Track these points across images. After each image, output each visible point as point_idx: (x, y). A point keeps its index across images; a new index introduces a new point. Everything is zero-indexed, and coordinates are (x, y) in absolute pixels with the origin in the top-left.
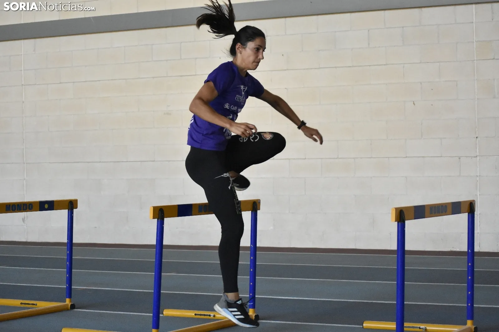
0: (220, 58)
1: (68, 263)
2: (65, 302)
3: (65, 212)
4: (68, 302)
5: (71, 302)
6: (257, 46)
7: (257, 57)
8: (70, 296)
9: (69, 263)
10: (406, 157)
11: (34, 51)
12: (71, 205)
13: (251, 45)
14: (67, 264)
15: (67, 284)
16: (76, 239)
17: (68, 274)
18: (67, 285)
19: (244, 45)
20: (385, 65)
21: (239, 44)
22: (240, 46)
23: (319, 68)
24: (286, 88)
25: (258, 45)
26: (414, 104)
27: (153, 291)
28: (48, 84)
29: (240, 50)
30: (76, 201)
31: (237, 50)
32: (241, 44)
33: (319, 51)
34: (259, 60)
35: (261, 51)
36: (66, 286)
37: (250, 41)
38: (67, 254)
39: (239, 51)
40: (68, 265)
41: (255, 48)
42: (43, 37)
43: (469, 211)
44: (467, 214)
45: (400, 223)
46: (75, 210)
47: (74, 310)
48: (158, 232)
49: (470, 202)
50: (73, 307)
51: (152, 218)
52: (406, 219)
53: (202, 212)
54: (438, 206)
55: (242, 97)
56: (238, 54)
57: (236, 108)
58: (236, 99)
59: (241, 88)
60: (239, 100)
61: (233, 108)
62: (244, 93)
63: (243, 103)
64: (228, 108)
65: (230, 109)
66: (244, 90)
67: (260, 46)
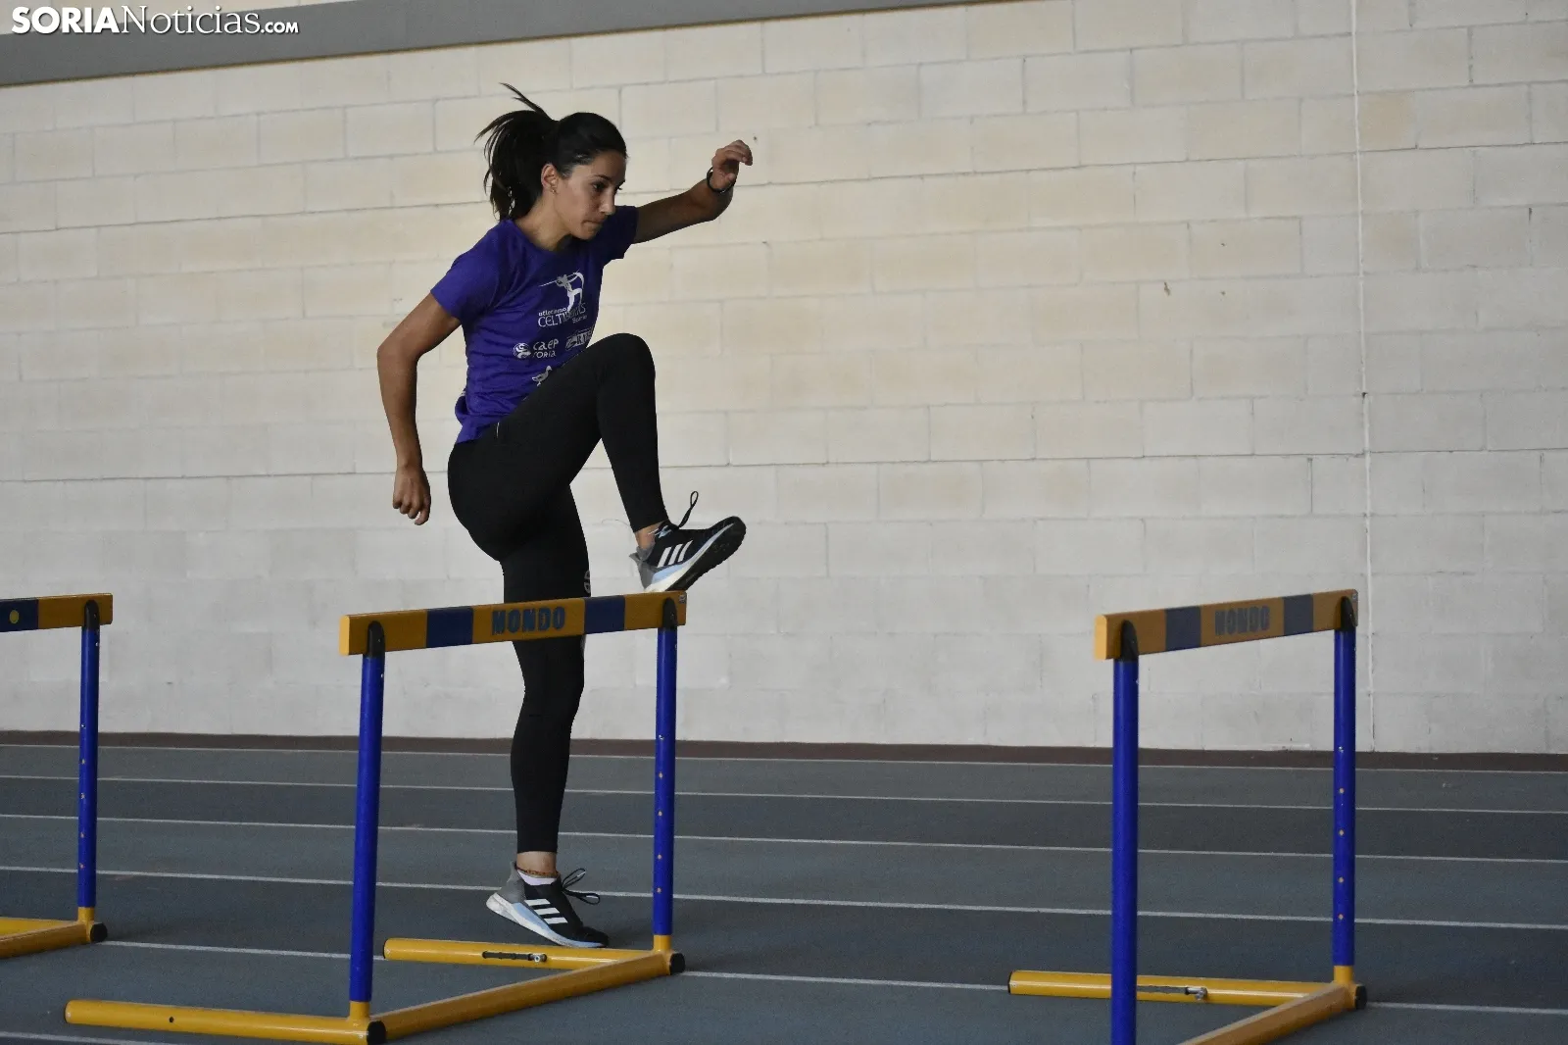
1: (83, 797)
3: (74, 636)
6: (599, 178)
7: (598, 205)
9: (86, 797)
10: (1143, 457)
12: (92, 614)
13: (582, 175)
14: (81, 800)
15: (80, 861)
16: (108, 722)
17: (84, 829)
18: (82, 866)
19: (563, 171)
20: (1075, 168)
21: (551, 167)
22: (550, 171)
23: (868, 180)
24: (765, 243)
25: (602, 176)
26: (1167, 289)
27: (352, 883)
28: (17, 233)
29: (553, 182)
30: (109, 599)
31: (542, 180)
32: (557, 166)
33: (869, 125)
34: (600, 218)
35: (609, 191)
36: (79, 867)
37: (579, 161)
39: (549, 185)
40: (84, 802)
41: (592, 184)
43: (1339, 626)
44: (1331, 633)
45: (1121, 664)
46: (103, 628)
47: (103, 944)
48: (367, 696)
49: (1340, 597)
50: (100, 933)
51: (347, 650)
52: (1140, 649)
53: (503, 631)
54: (1240, 610)
55: (569, 308)
56: (548, 194)
57: (556, 342)
58: (543, 322)
59: (561, 283)
60: (556, 320)
61: (543, 346)
62: (578, 291)
63: (577, 317)
64: (528, 353)
65: (533, 352)
66: (576, 284)
67: (605, 177)
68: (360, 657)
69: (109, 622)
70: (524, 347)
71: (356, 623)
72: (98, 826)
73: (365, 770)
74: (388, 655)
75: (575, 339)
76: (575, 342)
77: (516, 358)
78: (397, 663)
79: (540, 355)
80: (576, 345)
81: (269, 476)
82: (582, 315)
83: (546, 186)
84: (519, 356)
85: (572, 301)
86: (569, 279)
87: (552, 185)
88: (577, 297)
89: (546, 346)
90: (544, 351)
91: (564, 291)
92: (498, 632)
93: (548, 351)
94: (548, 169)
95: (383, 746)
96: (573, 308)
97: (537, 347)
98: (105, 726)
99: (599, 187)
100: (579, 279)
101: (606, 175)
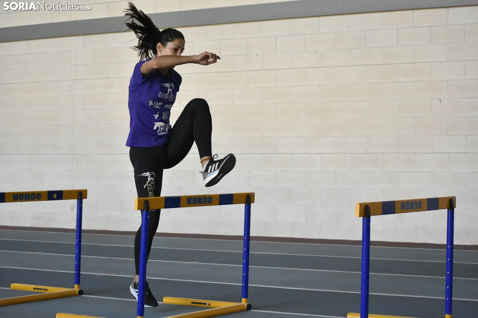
0: (257, 55)
1: (76, 251)
2: (74, 288)
3: (74, 202)
4: (76, 288)
5: (79, 287)
6: (176, 46)
8: (78, 282)
10: (432, 153)
11: (84, 47)
12: (81, 195)
19: (164, 45)
20: (413, 63)
23: (350, 66)
24: (319, 85)
25: (177, 46)
26: (440, 101)
28: (96, 79)
29: (161, 49)
30: (86, 191)
31: (157, 48)
32: (161, 43)
33: (351, 49)
35: (179, 51)
37: (170, 41)
39: (159, 50)
40: (77, 253)
41: (174, 48)
42: (99, 34)
43: (449, 207)
44: (446, 210)
45: (365, 218)
49: (449, 199)
52: (371, 214)
54: (411, 202)
55: (167, 94)
56: (159, 53)
57: (162, 104)
58: (160, 95)
59: (166, 85)
60: (163, 96)
62: (171, 90)
64: (152, 104)
65: (154, 104)
66: (171, 87)
67: (178, 46)
70: (152, 102)
75: (168, 106)
77: (148, 105)
79: (156, 107)
80: (167, 108)
82: (172, 99)
84: (150, 105)
85: (168, 92)
86: (170, 85)
87: (160, 50)
91: (167, 88)
93: (159, 106)
94: (159, 44)
97: (156, 103)
99: (176, 50)
100: (172, 86)
101: (179, 45)
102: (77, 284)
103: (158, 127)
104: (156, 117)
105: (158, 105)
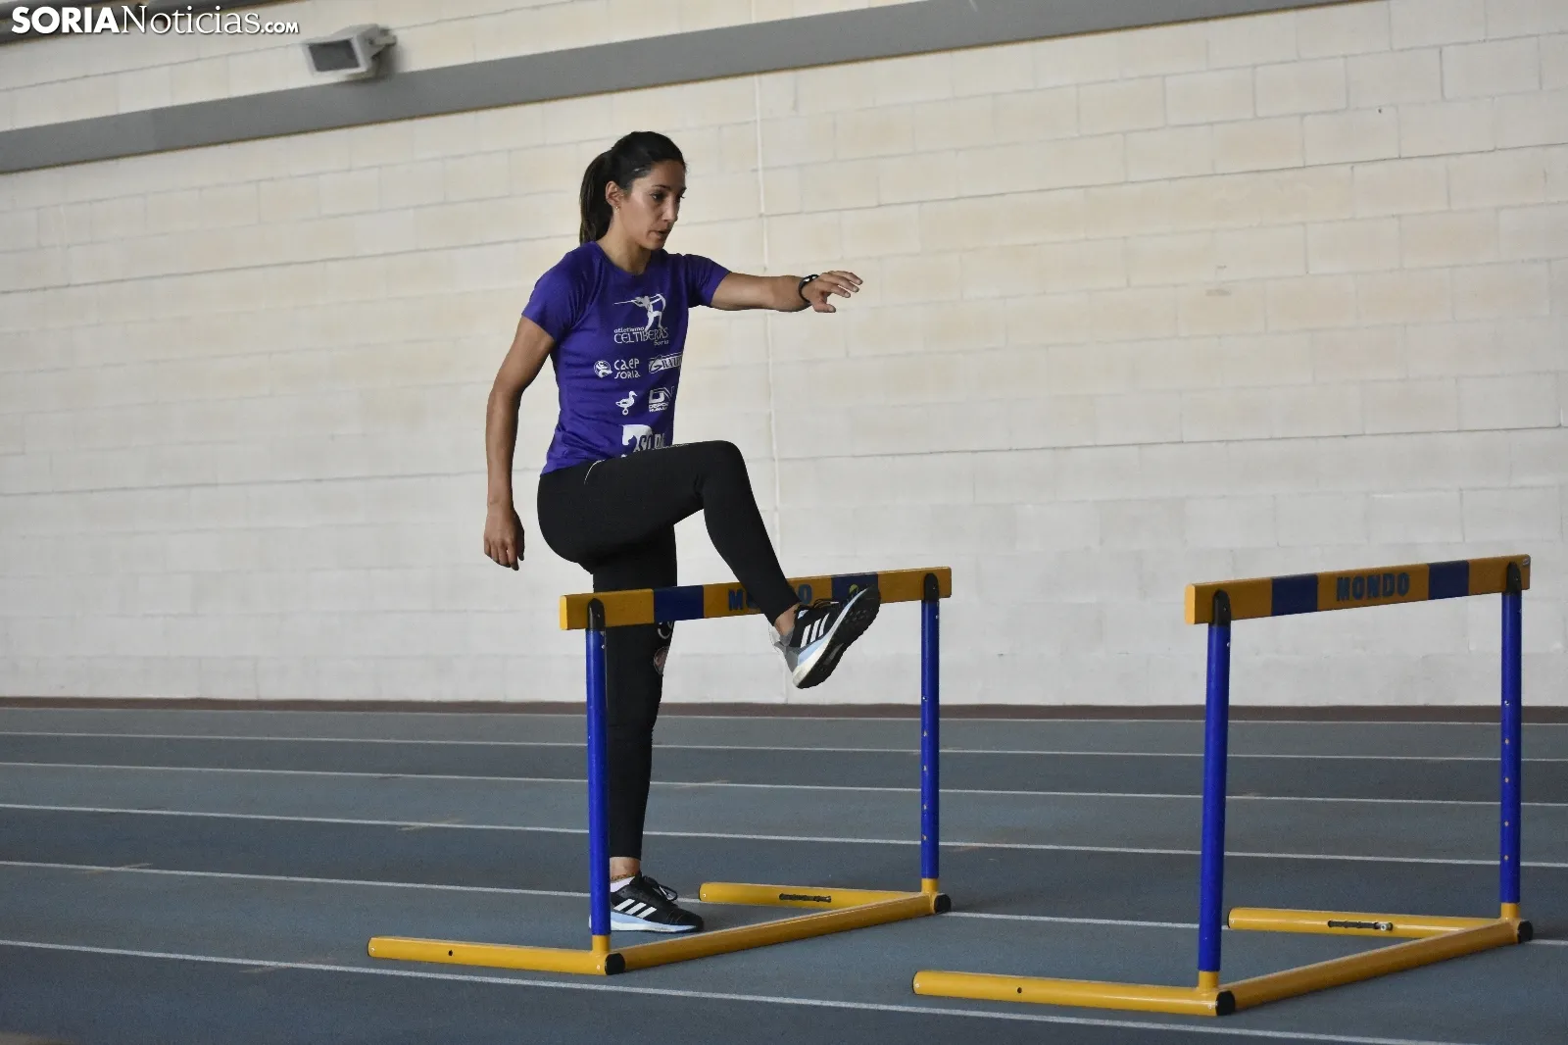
0: (1380, 111)
1: (925, 769)
2: (919, 890)
3: (913, 609)
4: (928, 890)
5: (936, 888)
6: (656, 188)
7: (659, 216)
8: (934, 873)
9: (929, 769)
12: (931, 587)
13: (643, 187)
14: (923, 772)
15: (923, 833)
16: (950, 694)
17: (927, 802)
18: (925, 838)
19: (625, 185)
21: (612, 184)
22: (614, 188)
25: (660, 186)
27: (1199, 853)
29: (617, 198)
30: (947, 572)
31: (607, 197)
32: (618, 183)
34: (665, 226)
35: (669, 200)
36: (922, 840)
37: (638, 174)
38: (923, 739)
39: (614, 202)
40: (927, 774)
41: (652, 195)
46: (943, 602)
47: (944, 915)
48: (1214, 666)
50: (943, 904)
51: (1193, 620)
53: (1348, 599)
55: (648, 327)
56: (616, 212)
57: (637, 361)
58: (619, 338)
59: (641, 303)
60: (633, 337)
61: (625, 364)
62: (657, 313)
63: (660, 340)
64: (610, 372)
65: (615, 372)
66: (657, 307)
67: (664, 187)
68: (1205, 626)
69: (948, 595)
70: (605, 365)
71: (1200, 591)
72: (941, 799)
73: (1211, 739)
74: (1234, 624)
75: (659, 362)
76: (660, 366)
77: (597, 377)
78: (1244, 632)
79: (624, 375)
80: (662, 368)
81: (1096, 446)
82: (663, 340)
83: (612, 203)
84: (600, 375)
85: (651, 322)
86: (651, 300)
87: (617, 201)
88: (656, 318)
89: (628, 365)
90: (626, 370)
91: (645, 311)
92: (1343, 599)
93: (630, 370)
94: (612, 186)
95: (1230, 714)
96: (651, 328)
97: (619, 365)
98: (946, 698)
99: (659, 197)
100: (661, 302)
101: (665, 184)
102: (930, 877)
103: (634, 437)
104: (626, 406)
105: (625, 370)
